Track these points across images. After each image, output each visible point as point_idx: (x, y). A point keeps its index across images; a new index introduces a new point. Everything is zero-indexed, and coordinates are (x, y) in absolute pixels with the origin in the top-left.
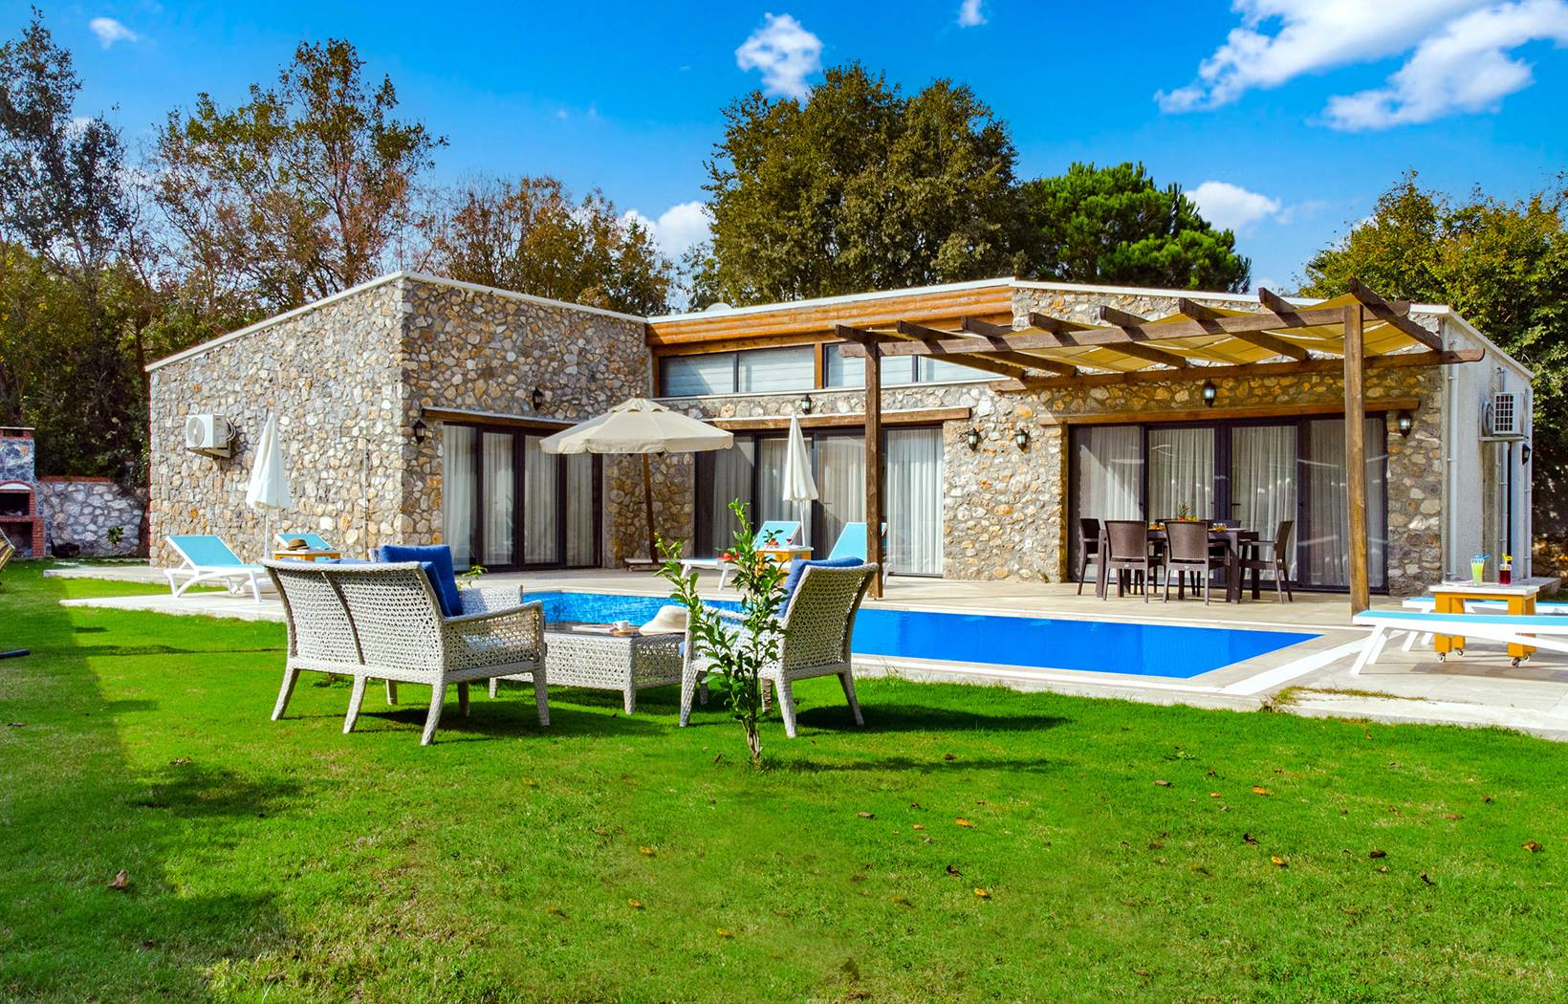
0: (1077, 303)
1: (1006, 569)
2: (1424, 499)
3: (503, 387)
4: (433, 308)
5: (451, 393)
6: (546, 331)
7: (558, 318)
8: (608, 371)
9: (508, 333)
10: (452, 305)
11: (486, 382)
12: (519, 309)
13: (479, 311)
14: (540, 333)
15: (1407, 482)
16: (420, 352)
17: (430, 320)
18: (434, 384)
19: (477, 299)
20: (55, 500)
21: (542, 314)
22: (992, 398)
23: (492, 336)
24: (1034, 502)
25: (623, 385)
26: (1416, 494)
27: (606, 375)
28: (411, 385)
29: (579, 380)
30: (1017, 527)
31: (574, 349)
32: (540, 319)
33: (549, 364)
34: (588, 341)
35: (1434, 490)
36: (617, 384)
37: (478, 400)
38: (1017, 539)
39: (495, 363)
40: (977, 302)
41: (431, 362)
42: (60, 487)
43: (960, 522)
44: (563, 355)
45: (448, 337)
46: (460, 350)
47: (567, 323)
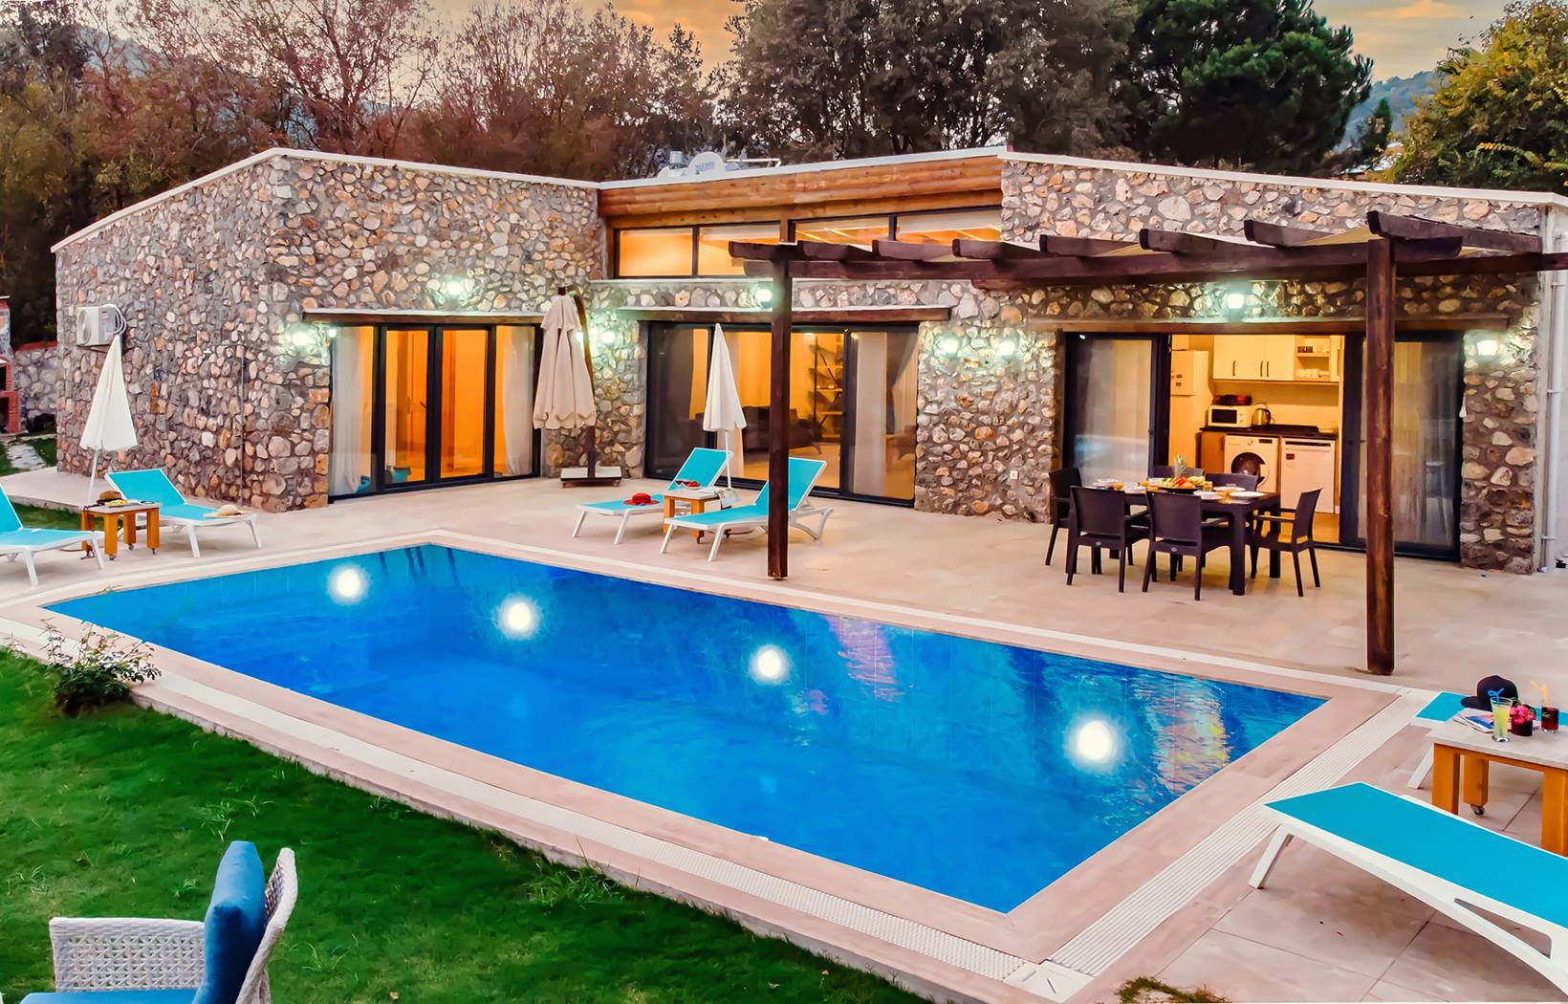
0: (1079, 181)
1: (986, 503)
2: (1511, 447)
3: (411, 278)
4: (319, 190)
5: (341, 290)
6: (468, 208)
7: (483, 190)
8: (548, 249)
9: (418, 213)
10: (344, 184)
11: (387, 273)
12: (432, 182)
13: (379, 189)
14: (460, 211)
15: (1488, 423)
16: (301, 244)
17: (314, 206)
18: (320, 281)
19: (378, 177)
20: (32, 369)
21: (462, 187)
22: (975, 297)
23: (397, 219)
24: (1021, 426)
25: (568, 265)
26: (1501, 439)
27: (546, 255)
28: (288, 285)
29: (509, 263)
30: (1000, 454)
31: (505, 226)
32: (460, 192)
33: (471, 246)
34: (522, 216)
35: (1524, 436)
36: (561, 264)
37: (378, 296)
38: (1000, 468)
39: (401, 250)
40: (962, 176)
41: (316, 255)
42: (36, 354)
43: (936, 445)
44: (489, 234)
45: (339, 223)
46: (354, 237)
47: (495, 195)
